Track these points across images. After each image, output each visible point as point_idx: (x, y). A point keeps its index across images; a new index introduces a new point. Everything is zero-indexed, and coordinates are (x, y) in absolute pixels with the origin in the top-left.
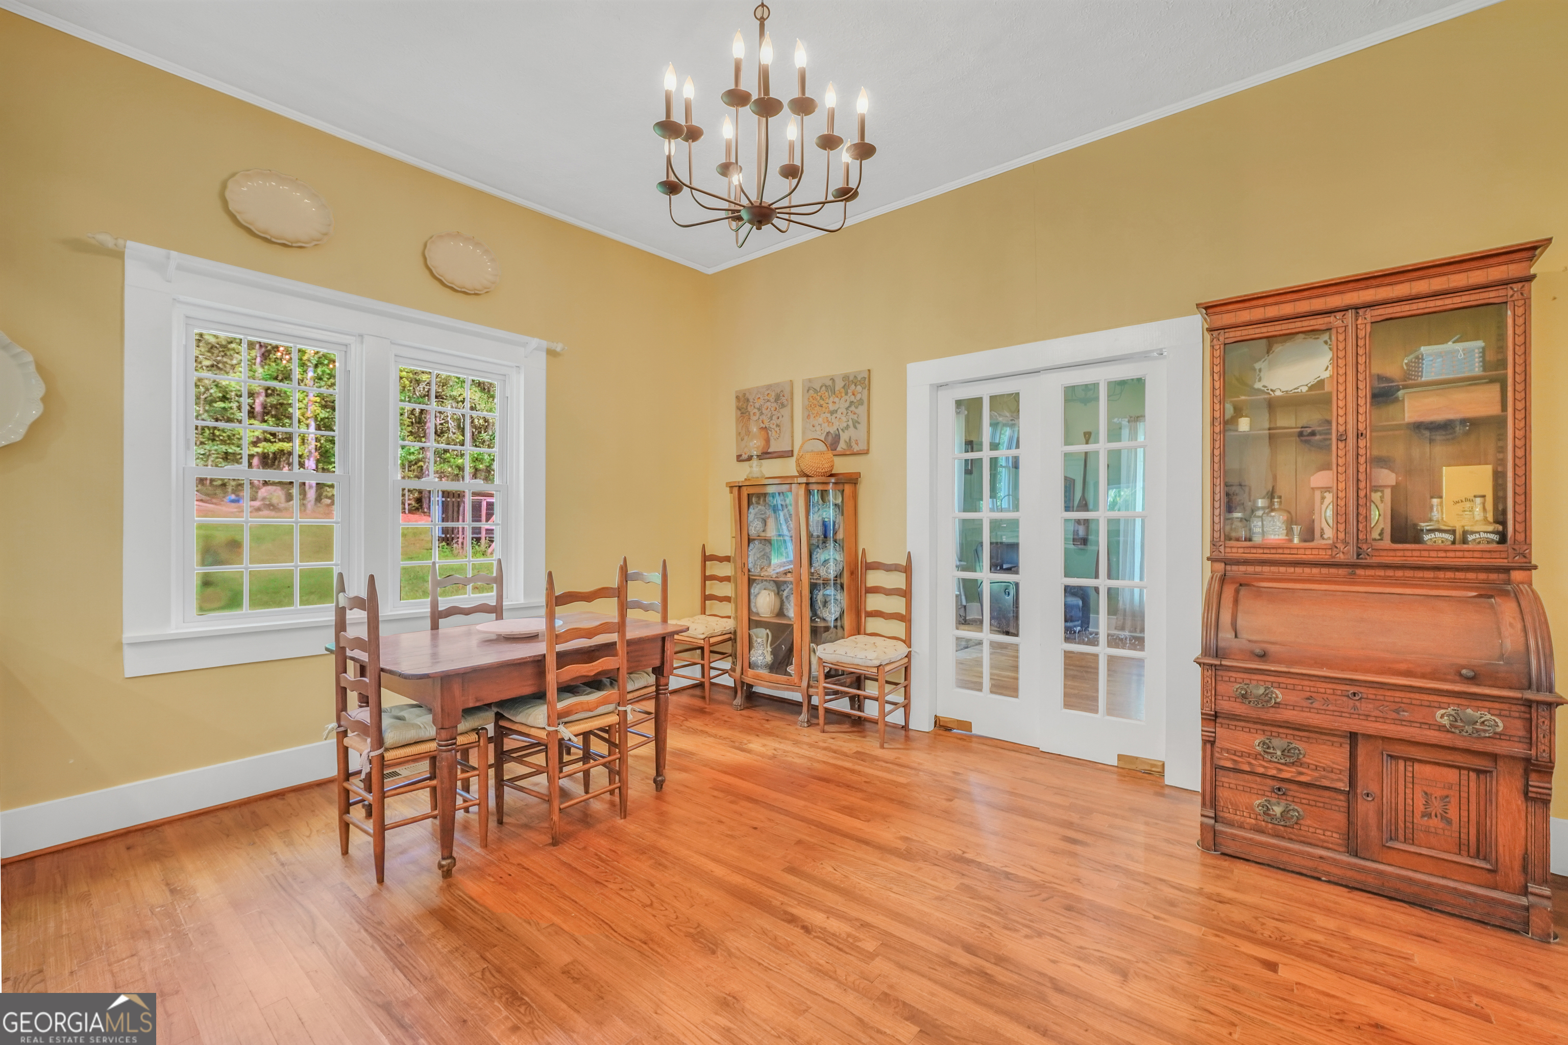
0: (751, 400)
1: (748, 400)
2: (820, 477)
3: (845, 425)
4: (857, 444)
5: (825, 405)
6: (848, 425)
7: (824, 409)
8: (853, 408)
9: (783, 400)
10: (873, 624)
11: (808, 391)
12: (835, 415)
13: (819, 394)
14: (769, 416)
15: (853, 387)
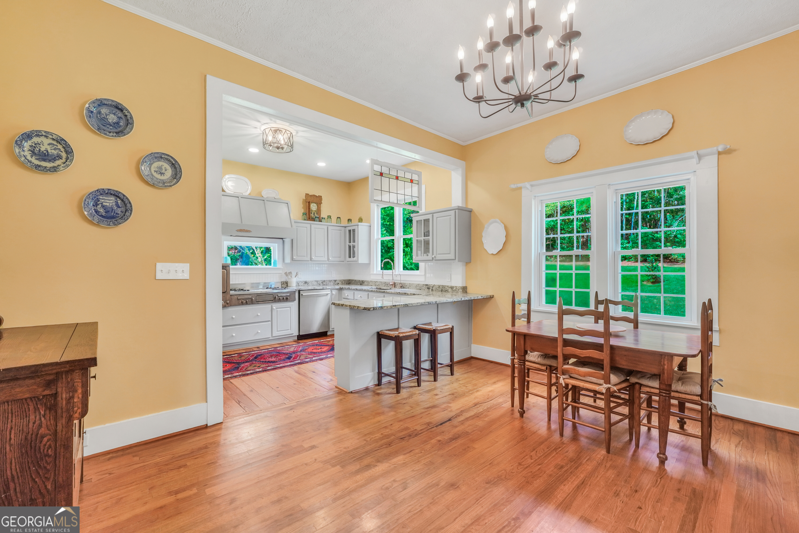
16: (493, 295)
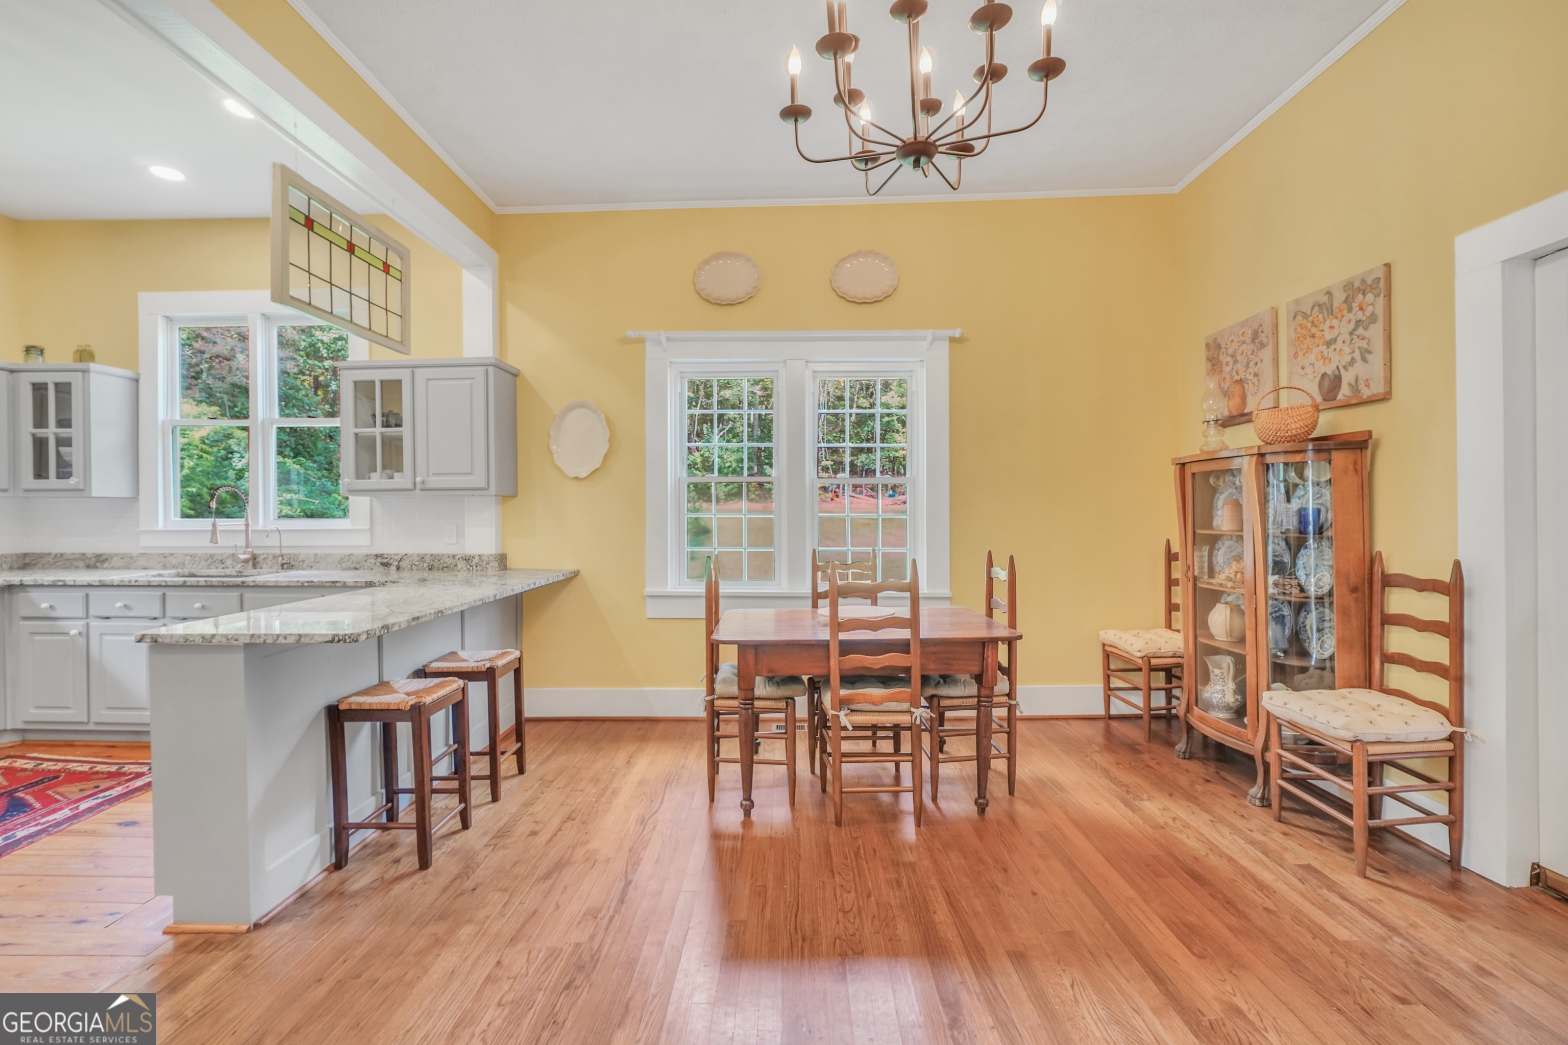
0: (1223, 346)
1: (1219, 347)
2: (1286, 444)
3: (1348, 358)
4: (1368, 386)
5: (1318, 334)
6: (1353, 359)
7: (1317, 340)
8: (1360, 331)
9: (1263, 337)
10: (1397, 676)
11: (1295, 317)
12: (1333, 347)
13: (1310, 319)
14: (1245, 363)
15: (1360, 296)
16: (579, 571)
